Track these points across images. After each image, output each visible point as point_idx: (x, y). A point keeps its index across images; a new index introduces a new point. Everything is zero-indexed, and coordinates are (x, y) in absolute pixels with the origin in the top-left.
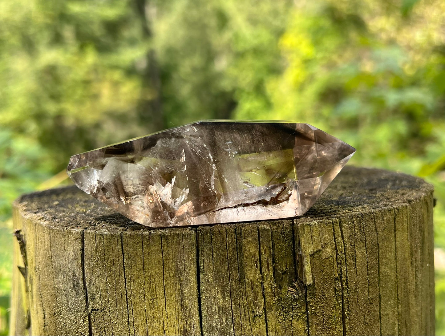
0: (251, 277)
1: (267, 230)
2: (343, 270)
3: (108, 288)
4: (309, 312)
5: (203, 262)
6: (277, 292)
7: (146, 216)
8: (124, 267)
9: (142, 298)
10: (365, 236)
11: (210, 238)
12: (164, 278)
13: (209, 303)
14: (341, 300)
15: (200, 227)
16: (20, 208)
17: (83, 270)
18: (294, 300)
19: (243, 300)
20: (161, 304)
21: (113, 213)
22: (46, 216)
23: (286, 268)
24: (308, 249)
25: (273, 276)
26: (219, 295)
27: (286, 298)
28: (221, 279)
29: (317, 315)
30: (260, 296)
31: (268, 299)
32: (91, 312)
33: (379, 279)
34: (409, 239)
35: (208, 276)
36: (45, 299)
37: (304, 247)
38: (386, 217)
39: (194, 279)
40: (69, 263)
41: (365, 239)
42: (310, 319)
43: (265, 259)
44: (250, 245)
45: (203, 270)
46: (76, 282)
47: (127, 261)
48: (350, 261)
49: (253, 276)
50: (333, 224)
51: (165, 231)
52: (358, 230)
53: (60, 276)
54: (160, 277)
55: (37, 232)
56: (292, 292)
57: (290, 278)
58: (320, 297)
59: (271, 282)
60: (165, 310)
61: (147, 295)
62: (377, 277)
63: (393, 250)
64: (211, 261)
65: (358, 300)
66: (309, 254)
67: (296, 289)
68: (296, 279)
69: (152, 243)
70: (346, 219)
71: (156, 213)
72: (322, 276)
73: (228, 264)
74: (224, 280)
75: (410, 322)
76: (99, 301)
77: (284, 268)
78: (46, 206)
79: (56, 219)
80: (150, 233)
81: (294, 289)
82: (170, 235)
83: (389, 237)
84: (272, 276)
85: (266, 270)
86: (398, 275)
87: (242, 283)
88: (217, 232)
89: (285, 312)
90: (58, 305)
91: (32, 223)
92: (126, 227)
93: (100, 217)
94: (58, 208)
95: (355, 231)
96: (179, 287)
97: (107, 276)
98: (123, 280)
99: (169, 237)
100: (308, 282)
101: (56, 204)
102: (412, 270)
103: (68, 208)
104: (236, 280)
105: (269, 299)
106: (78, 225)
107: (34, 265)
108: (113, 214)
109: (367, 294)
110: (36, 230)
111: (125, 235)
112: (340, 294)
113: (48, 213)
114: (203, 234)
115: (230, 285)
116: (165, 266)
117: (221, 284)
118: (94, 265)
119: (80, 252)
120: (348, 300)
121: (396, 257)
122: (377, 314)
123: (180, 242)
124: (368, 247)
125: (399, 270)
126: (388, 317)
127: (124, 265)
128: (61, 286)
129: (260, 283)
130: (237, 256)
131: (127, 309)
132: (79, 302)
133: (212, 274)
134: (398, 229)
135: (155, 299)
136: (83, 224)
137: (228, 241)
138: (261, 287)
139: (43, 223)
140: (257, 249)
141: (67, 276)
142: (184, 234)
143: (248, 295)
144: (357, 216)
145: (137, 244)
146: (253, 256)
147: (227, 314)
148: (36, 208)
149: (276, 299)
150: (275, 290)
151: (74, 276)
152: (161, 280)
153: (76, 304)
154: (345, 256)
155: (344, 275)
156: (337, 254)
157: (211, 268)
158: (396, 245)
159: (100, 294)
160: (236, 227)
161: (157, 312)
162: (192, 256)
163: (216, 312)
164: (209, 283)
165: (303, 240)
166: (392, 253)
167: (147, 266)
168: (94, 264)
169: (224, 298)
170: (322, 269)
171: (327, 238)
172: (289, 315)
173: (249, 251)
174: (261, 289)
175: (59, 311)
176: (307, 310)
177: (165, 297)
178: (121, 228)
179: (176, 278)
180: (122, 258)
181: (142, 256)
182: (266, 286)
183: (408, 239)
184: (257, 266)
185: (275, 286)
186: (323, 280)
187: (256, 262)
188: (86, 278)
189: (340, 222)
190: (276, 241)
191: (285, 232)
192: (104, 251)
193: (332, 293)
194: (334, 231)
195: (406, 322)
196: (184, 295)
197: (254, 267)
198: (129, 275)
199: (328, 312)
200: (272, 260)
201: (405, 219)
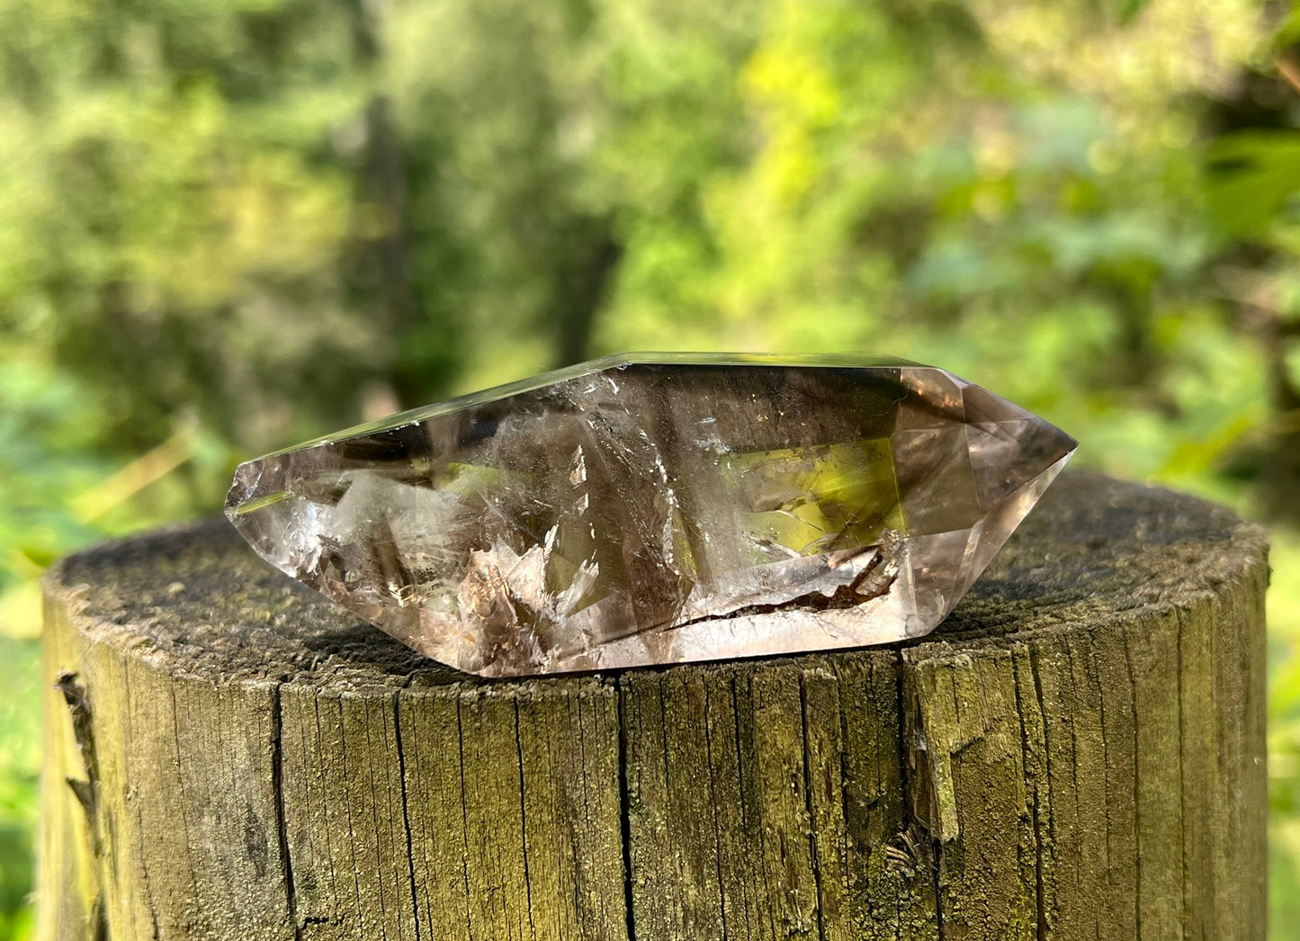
0: (780, 819)
1: (827, 683)
2: (1039, 794)
3: (357, 857)
4: (943, 916)
5: (639, 776)
6: (855, 861)
7: (467, 641)
8: (404, 795)
9: (459, 885)
10: (1101, 692)
11: (658, 708)
12: (526, 828)
13: (656, 898)
14: (1035, 880)
15: (629, 673)
16: (70, 604)
17: (279, 802)
18: (901, 882)
19: (755, 888)
20: (517, 903)
21: (356, 624)
22: (154, 632)
23: (880, 791)
24: (947, 738)
25: (842, 817)
26: (685, 875)
27: (881, 880)
28: (692, 828)
29: (967, 925)
30: (805, 874)
31: (829, 882)
32: (305, 927)
33: (1137, 812)
34: (1214, 693)
35: (654, 819)
36: (157, 881)
37: (936, 730)
38: (1157, 634)
39: (613, 830)
40: (234, 780)
41: (1101, 700)
42: (946, 937)
43: (821, 766)
44: (776, 727)
45: (638, 801)
46: (256, 838)
47: (412, 776)
48: (1061, 766)
49: (786, 817)
50: (1014, 659)
51: (528, 688)
52: (1080, 674)
53: (206, 819)
54: (511, 825)
55: (131, 686)
56: (896, 861)
57: (889, 818)
58: (976, 875)
59: (836, 832)
60: (528, 920)
61: (475, 879)
62: (1132, 808)
63: (1174, 729)
64: (660, 774)
65: (1081, 877)
66: (948, 751)
67: (909, 852)
68: (907, 820)
69: (490, 724)
70: (1049, 645)
71: (497, 634)
72: (983, 813)
73: (712, 784)
74: (699, 829)
75: (1214, 928)
76: (328, 894)
77: (873, 791)
78: (147, 598)
79: (189, 646)
80: (482, 695)
81: (902, 852)
82: (542, 700)
83: (1163, 691)
84: (839, 815)
85: (823, 798)
86: (1186, 798)
87: (752, 837)
88: (680, 688)
89: (878, 920)
90: (201, 901)
91: (115, 657)
92: (408, 676)
93: (320, 637)
94: (183, 604)
95: (1072, 678)
96: (570, 853)
97: (352, 821)
98: (402, 833)
99: (539, 707)
100: (946, 834)
101: (175, 592)
102: (1221, 781)
103: (213, 605)
104: (736, 828)
105: (831, 882)
106: (257, 666)
107: (121, 781)
108: (355, 629)
109: (1105, 858)
110: (127, 677)
111: (407, 700)
112: (1032, 863)
113: (159, 623)
114: (639, 696)
115: (718, 843)
116: (528, 792)
117: (693, 841)
118: (312, 789)
119: (268, 749)
120: (1054, 877)
121: (1181, 747)
122: (1130, 914)
123: (572, 720)
124: (1110, 722)
125: (1189, 784)
126: (1157, 920)
127: (404, 788)
128: (210, 846)
129: (806, 837)
130: (739, 758)
131: (414, 919)
132: (266, 897)
133: (664, 812)
134: (1187, 667)
135: (498, 888)
136: (274, 663)
137: (712, 716)
138: (808, 848)
139: (150, 657)
140: (798, 737)
141: (229, 819)
142: (583, 699)
143: (771, 873)
144: (1079, 633)
145: (444, 727)
146: (787, 760)
147: (708, 929)
148: (119, 606)
149: (852, 882)
150: (850, 857)
151: (249, 820)
152: (515, 833)
153: (258, 900)
154: (1047, 752)
155: (1045, 807)
156: (1025, 747)
157: (661, 797)
158: (1181, 712)
159: (330, 874)
160: (734, 672)
161: (504, 926)
162: (609, 761)
163: (677, 925)
164: (655, 839)
165: (930, 712)
166: (1170, 736)
167: (474, 792)
168: (312, 786)
169: (700, 882)
170: (984, 793)
171: (999, 703)
172: (889, 928)
173: (775, 744)
174: (809, 855)
175: (203, 921)
176: (939, 911)
177: (528, 884)
178: (392, 677)
179: (561, 827)
180: (399, 768)
181: (458, 763)
182: (822, 846)
183: (1211, 695)
184: (796, 789)
185: (850, 844)
186: (986, 824)
187: (795, 776)
188: (289, 825)
189: (1034, 654)
190: (850, 713)
191: (875, 688)
192: (344, 748)
193: (1011, 860)
194: (1018, 683)
195: (1203, 931)
196: (583, 877)
197: (787, 793)
198: (419, 819)
199: (999, 916)
200: (840, 770)
201: (1206, 638)
